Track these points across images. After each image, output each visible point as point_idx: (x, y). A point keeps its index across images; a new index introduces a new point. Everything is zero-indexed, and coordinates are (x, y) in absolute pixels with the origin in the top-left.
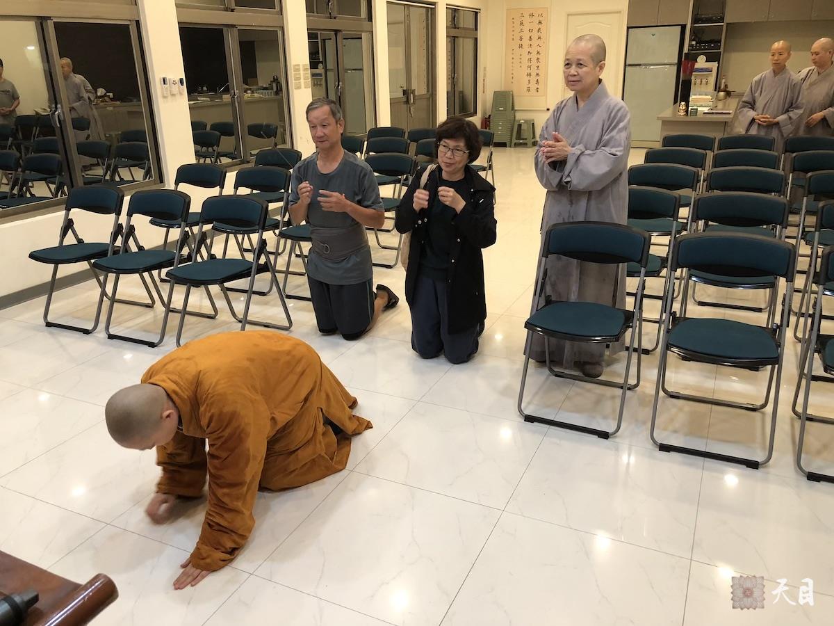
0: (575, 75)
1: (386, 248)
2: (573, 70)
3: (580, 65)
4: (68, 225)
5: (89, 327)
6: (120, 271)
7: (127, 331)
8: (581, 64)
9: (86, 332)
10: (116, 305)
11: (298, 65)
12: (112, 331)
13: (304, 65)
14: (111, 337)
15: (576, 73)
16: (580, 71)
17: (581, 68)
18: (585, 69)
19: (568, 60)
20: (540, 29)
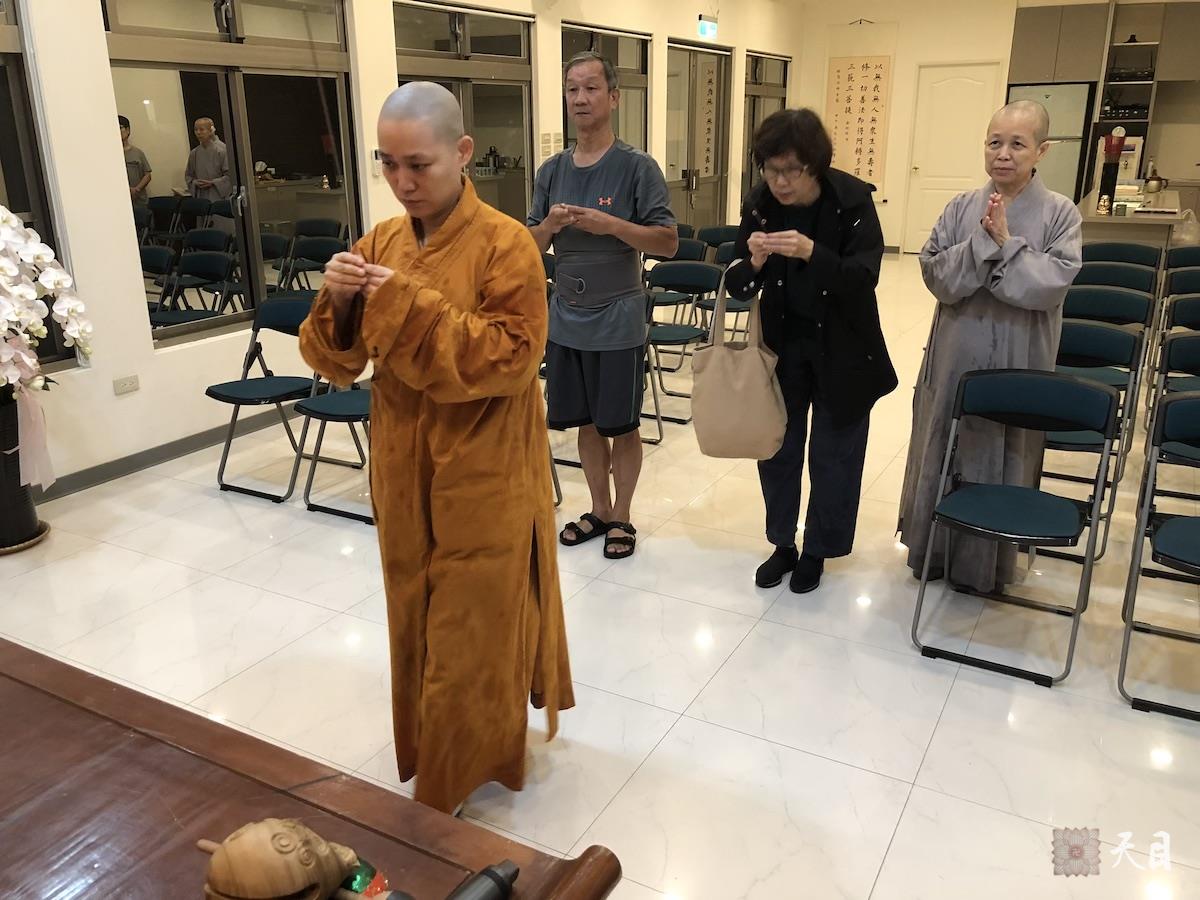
0: (1007, 160)
1: (671, 395)
2: (1004, 151)
3: (1016, 143)
4: (255, 352)
5: (282, 493)
6: (325, 417)
7: (332, 500)
8: (1018, 144)
9: (277, 500)
10: (319, 464)
11: (549, 135)
12: (313, 500)
13: (556, 134)
14: (312, 508)
15: (1008, 157)
16: (1016, 154)
17: (1016, 149)
18: (1023, 152)
19: (996, 135)
20: (877, 86)
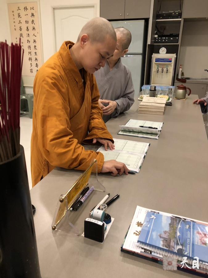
20: (33, 21)
